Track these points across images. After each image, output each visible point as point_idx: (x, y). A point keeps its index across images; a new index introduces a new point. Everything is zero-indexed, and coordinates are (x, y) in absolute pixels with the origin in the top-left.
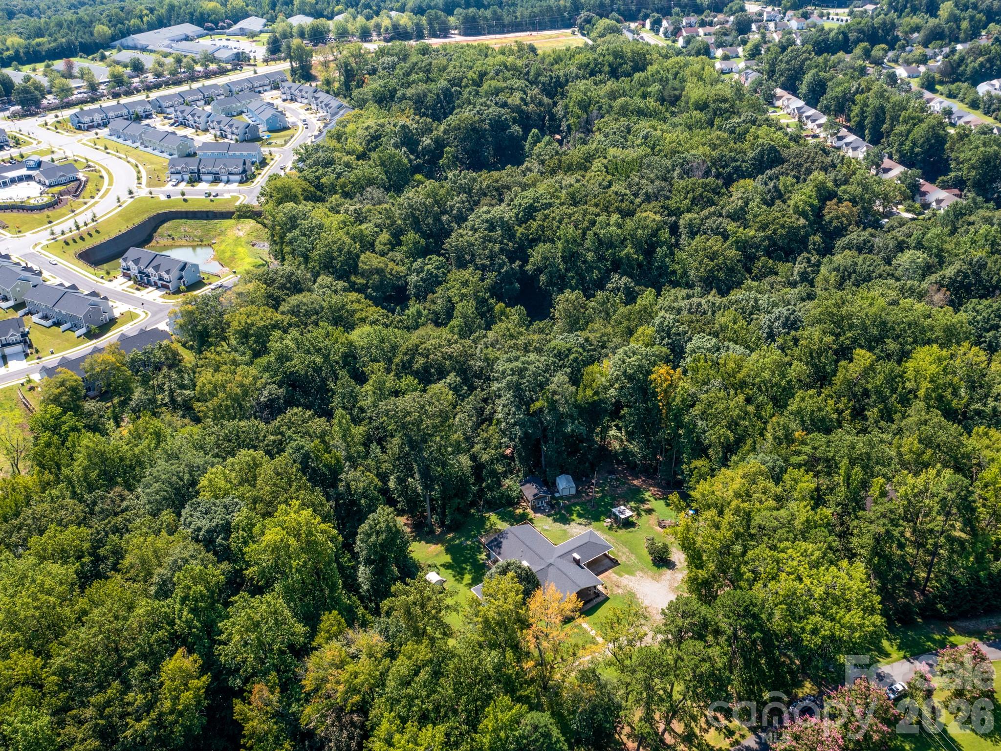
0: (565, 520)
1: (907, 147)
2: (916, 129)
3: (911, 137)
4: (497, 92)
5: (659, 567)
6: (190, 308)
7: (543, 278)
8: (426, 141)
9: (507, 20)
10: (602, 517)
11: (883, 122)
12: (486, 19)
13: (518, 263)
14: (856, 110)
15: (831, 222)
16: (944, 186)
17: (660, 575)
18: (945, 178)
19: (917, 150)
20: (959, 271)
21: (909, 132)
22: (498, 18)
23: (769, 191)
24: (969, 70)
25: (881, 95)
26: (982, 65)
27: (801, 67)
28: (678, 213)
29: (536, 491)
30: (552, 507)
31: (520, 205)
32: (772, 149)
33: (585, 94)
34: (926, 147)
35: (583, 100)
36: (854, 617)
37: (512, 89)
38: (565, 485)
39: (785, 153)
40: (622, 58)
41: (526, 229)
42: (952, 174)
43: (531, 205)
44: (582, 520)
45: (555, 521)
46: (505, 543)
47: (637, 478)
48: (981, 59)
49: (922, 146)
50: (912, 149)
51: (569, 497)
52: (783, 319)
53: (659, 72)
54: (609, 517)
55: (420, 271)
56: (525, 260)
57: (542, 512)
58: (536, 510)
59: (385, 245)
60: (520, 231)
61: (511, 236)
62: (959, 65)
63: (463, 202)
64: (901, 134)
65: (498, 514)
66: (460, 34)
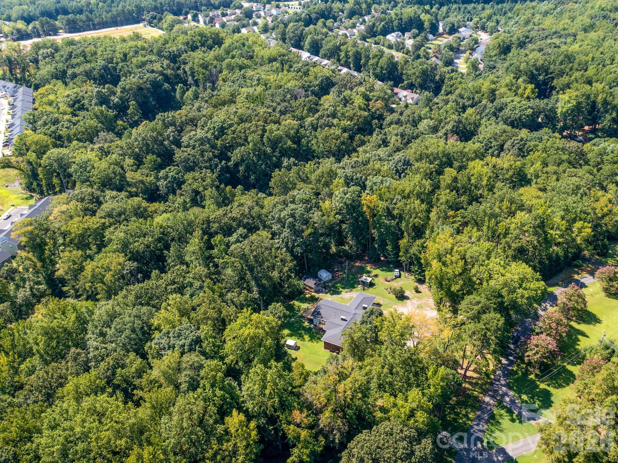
0: (339, 293)
1: (378, 70)
2: (381, 61)
3: (379, 65)
4: (144, 64)
5: (402, 300)
6: (30, 228)
7: (241, 168)
8: (115, 99)
9: (96, 21)
10: (356, 286)
11: (361, 60)
12: (81, 20)
13: (224, 162)
14: (342, 54)
15: (375, 112)
16: (405, 89)
17: (406, 304)
18: (402, 85)
19: (384, 72)
20: (454, 126)
21: (377, 63)
22: (89, 19)
23: (342, 100)
24: (379, 29)
25: (355, 45)
26: (383, 26)
27: (301, 35)
28: (302, 118)
29: (314, 282)
30: (325, 287)
31: (214, 128)
32: (328, 78)
33: (203, 60)
34: (389, 69)
35: (204, 64)
36: (534, 285)
37: (151, 61)
38: (324, 275)
39: (334, 80)
40: (205, 37)
41: (222, 140)
42: (406, 82)
43: (222, 126)
44: (346, 290)
45: (332, 294)
46: (321, 311)
47: (356, 262)
48: (383, 23)
49: (386, 70)
50: (381, 72)
51: (330, 281)
52: (402, 161)
53: (233, 43)
54: (359, 284)
55: (166, 178)
56: (228, 159)
57: (322, 292)
58: (318, 292)
59: (132, 166)
60: (219, 143)
61: (214, 147)
62: (373, 28)
63: (174, 132)
64: (373, 65)
65: (297, 300)
66: (66, 32)
